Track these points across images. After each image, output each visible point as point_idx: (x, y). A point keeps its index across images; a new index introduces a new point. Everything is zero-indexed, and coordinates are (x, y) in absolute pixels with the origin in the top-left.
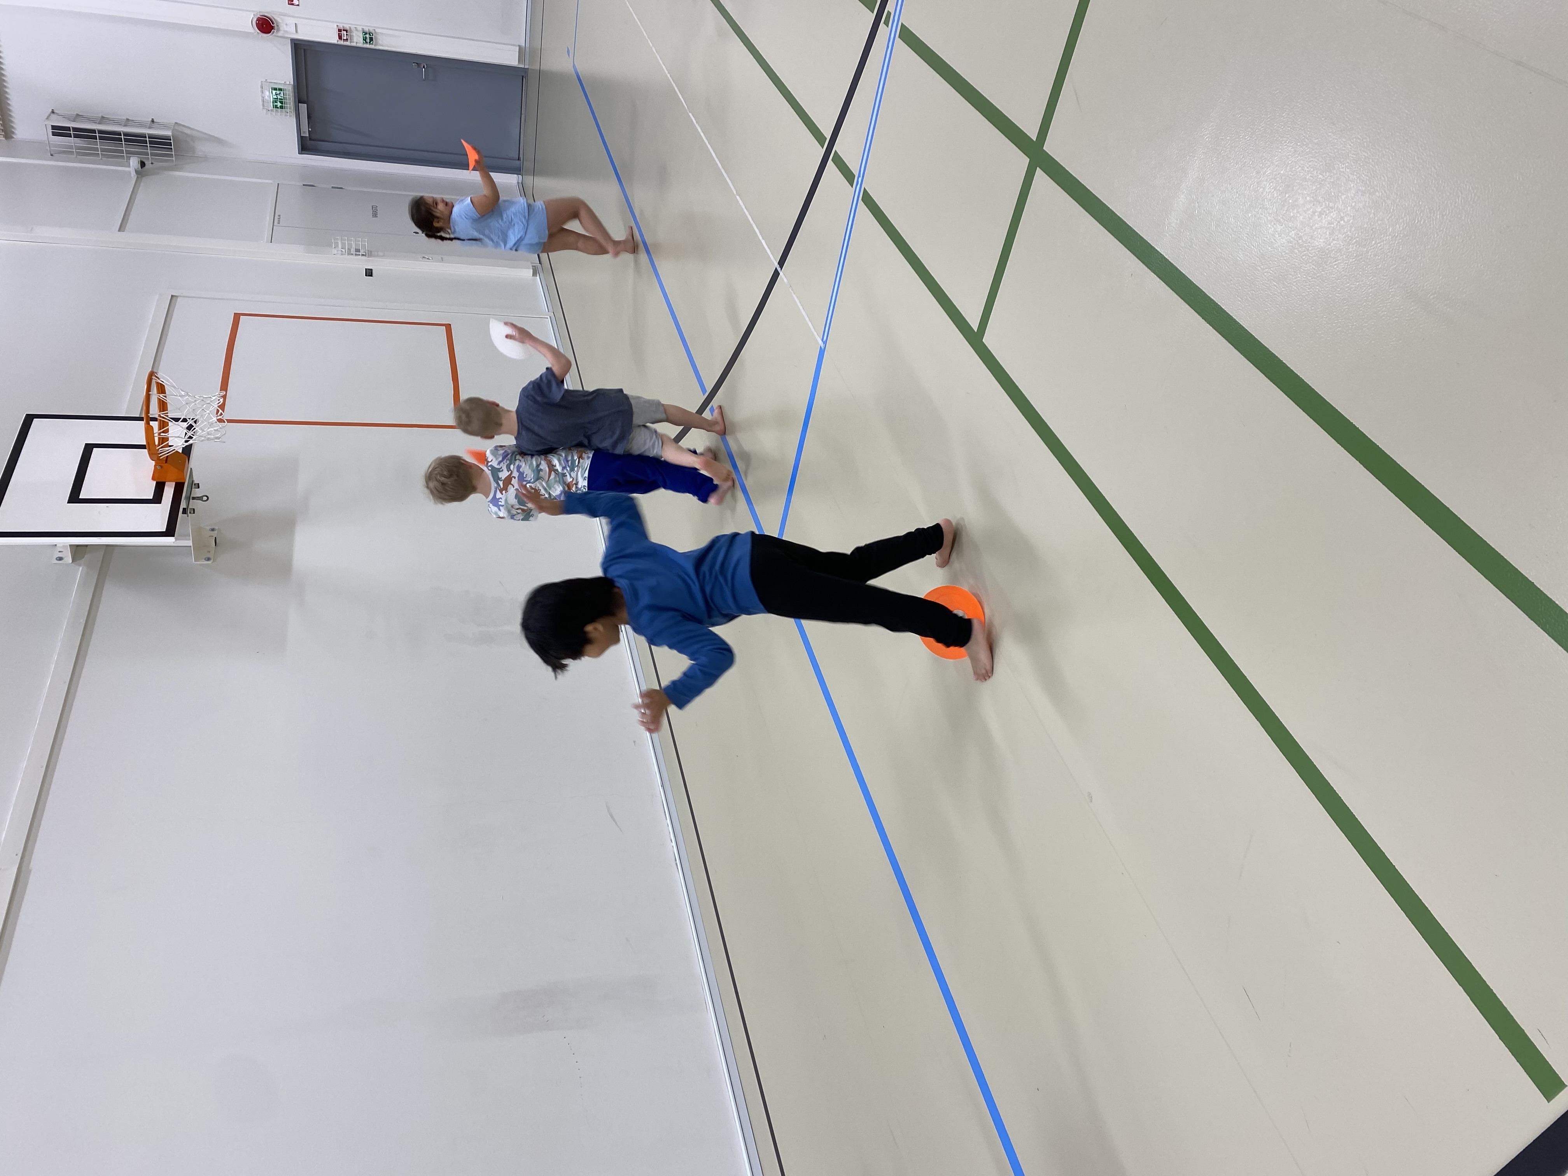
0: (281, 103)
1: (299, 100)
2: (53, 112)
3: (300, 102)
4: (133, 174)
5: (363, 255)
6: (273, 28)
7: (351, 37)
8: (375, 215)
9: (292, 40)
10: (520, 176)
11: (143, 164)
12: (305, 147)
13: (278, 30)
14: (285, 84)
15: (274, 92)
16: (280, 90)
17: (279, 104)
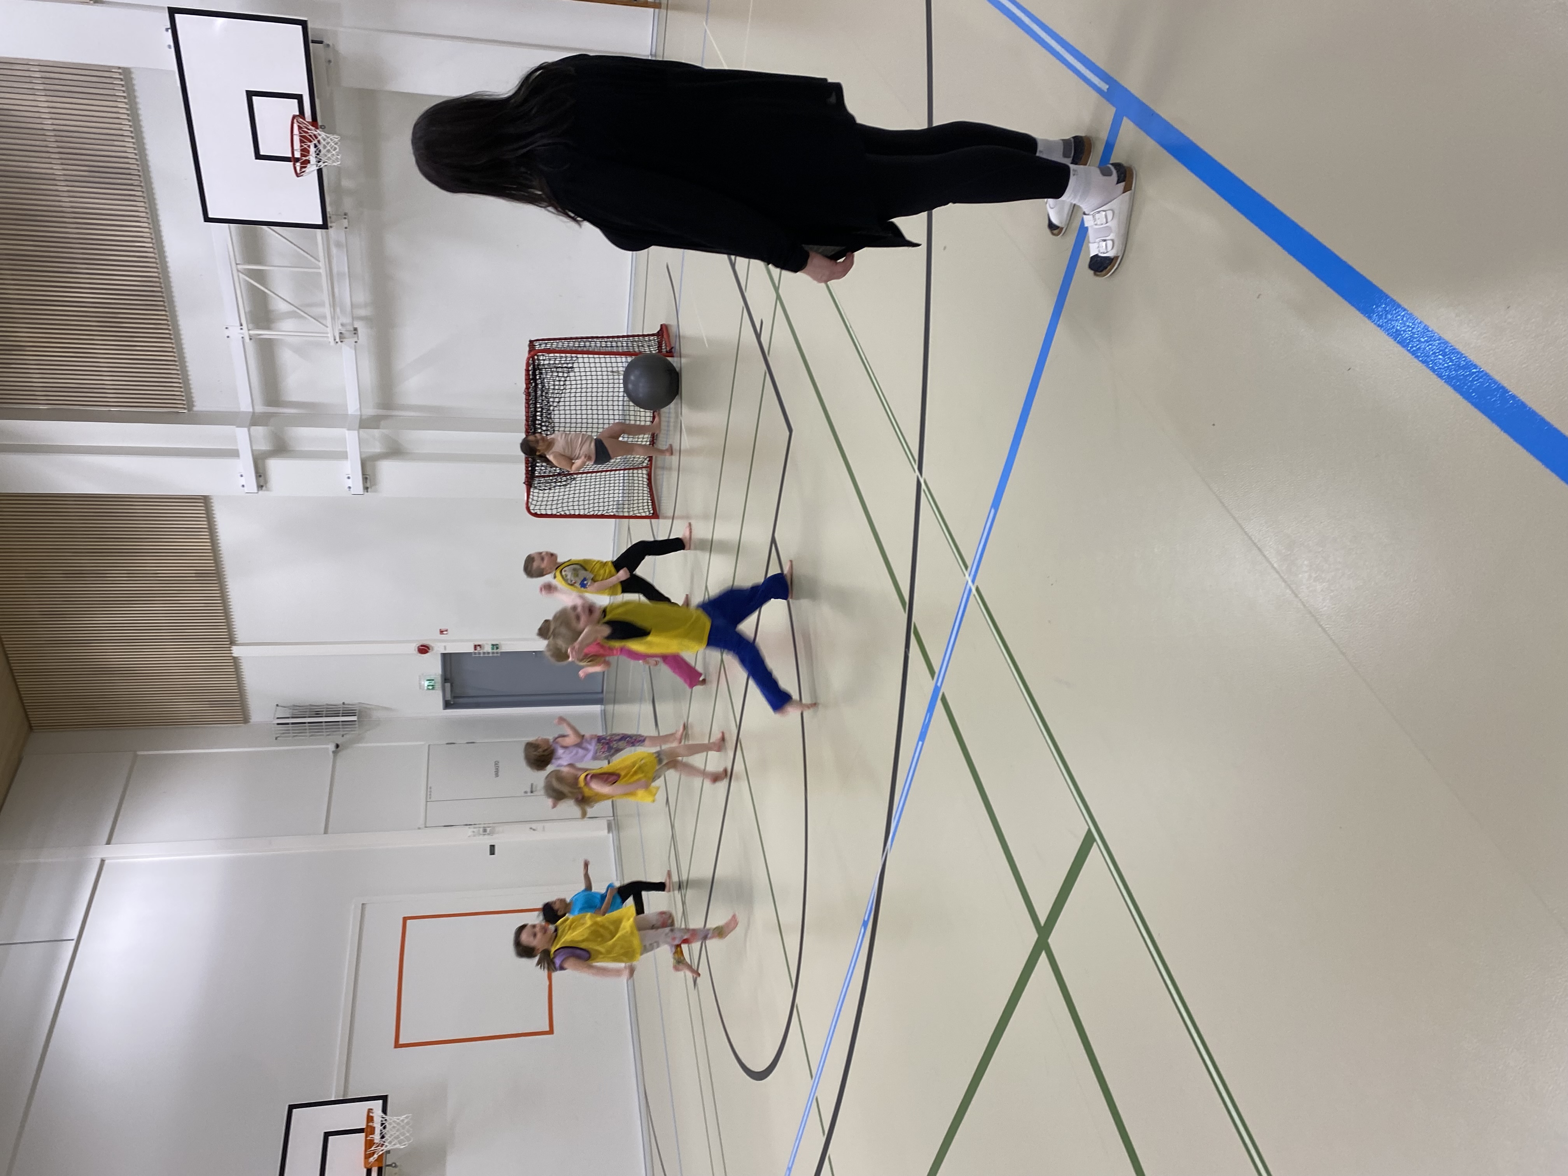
0: (434, 686)
1: (445, 681)
2: (277, 705)
3: (445, 683)
4: (331, 753)
5: (489, 834)
6: (429, 650)
7: (483, 648)
8: (497, 775)
9: (442, 653)
10: (603, 707)
11: (337, 746)
12: (447, 705)
13: (432, 650)
14: (435, 674)
15: (428, 682)
16: (433, 680)
17: (432, 687)
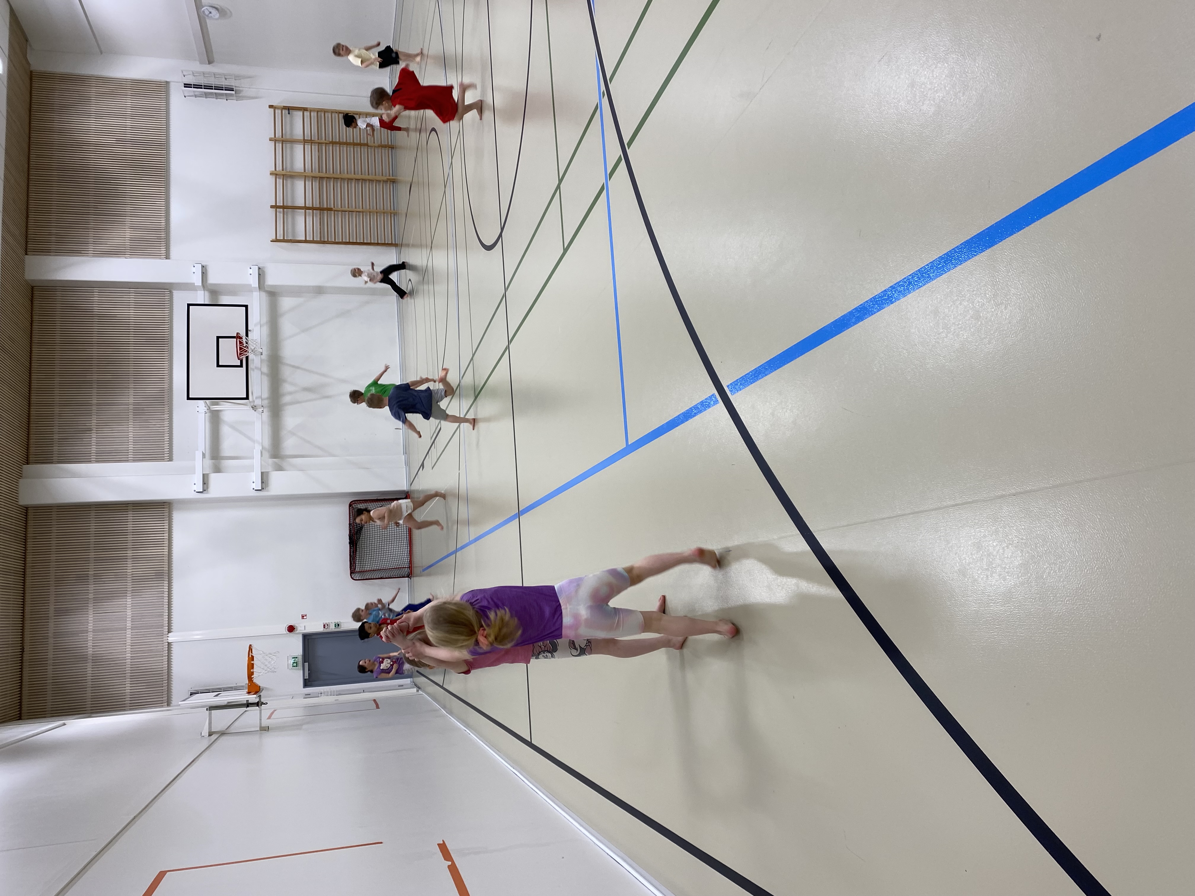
0: (297, 664)
1: (304, 661)
3: (305, 662)
6: (295, 629)
7: (329, 627)
9: (303, 634)
12: (307, 683)
13: (297, 630)
14: (299, 654)
15: (293, 659)
16: (296, 658)
17: (295, 665)
